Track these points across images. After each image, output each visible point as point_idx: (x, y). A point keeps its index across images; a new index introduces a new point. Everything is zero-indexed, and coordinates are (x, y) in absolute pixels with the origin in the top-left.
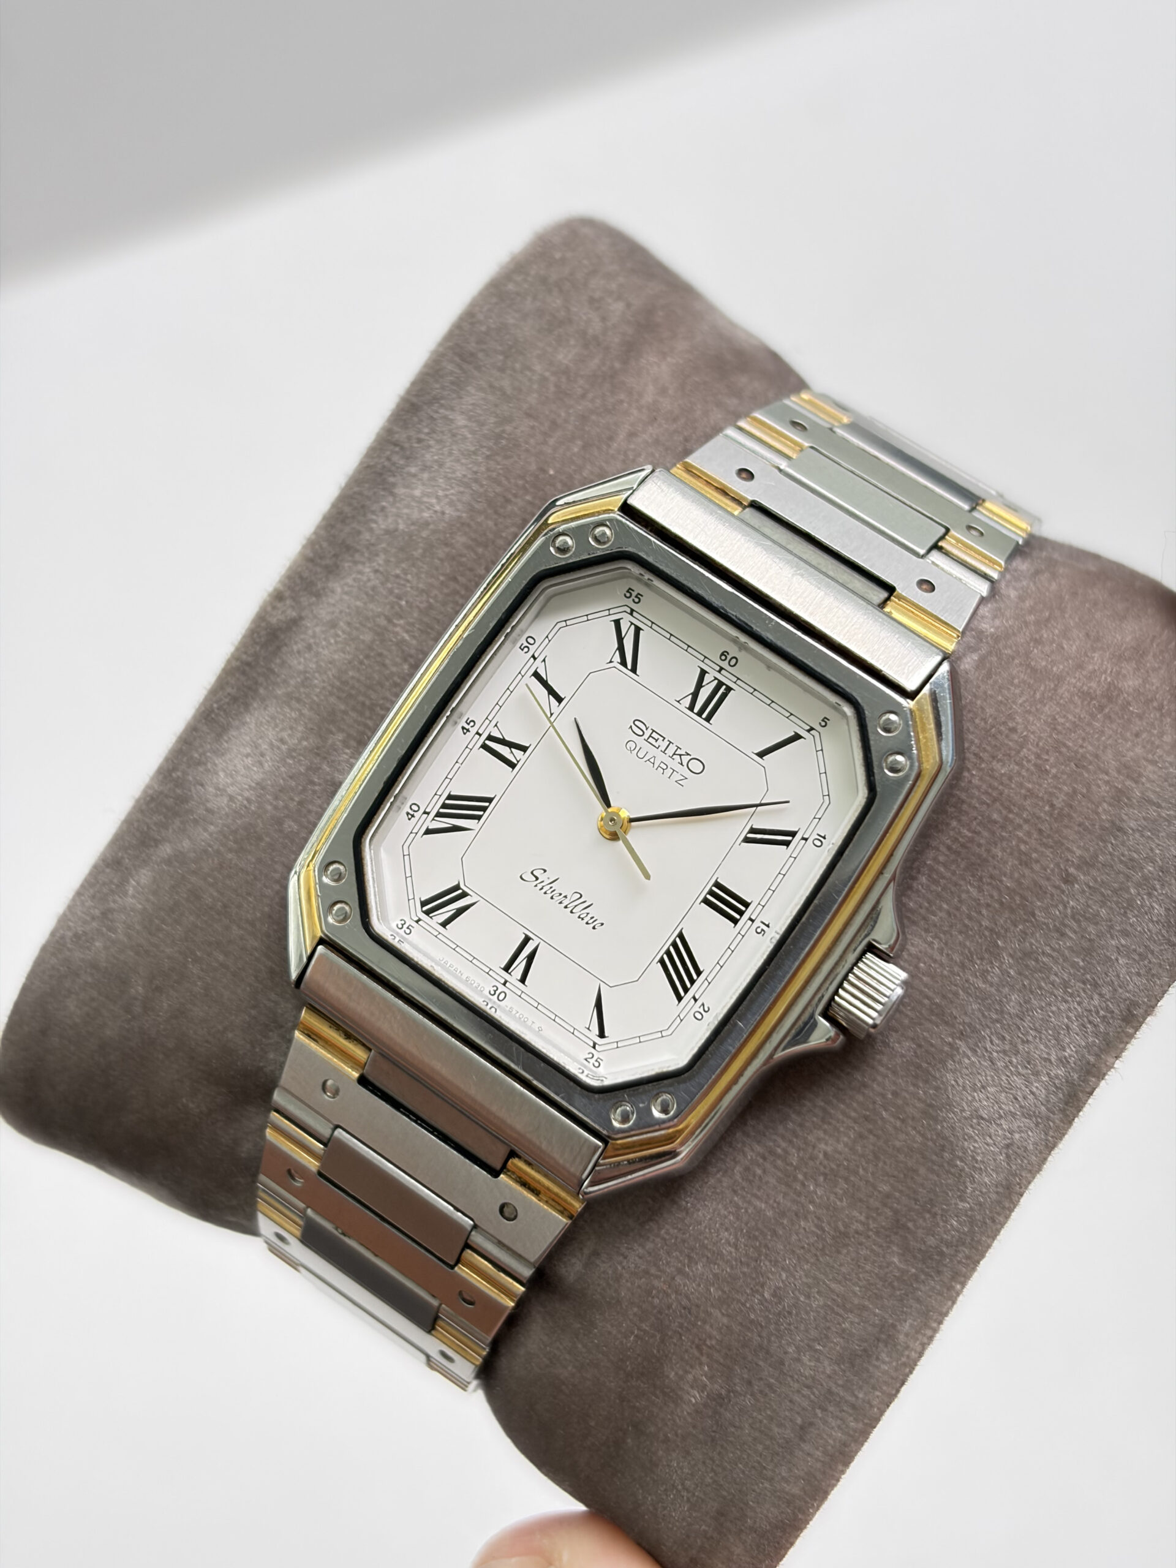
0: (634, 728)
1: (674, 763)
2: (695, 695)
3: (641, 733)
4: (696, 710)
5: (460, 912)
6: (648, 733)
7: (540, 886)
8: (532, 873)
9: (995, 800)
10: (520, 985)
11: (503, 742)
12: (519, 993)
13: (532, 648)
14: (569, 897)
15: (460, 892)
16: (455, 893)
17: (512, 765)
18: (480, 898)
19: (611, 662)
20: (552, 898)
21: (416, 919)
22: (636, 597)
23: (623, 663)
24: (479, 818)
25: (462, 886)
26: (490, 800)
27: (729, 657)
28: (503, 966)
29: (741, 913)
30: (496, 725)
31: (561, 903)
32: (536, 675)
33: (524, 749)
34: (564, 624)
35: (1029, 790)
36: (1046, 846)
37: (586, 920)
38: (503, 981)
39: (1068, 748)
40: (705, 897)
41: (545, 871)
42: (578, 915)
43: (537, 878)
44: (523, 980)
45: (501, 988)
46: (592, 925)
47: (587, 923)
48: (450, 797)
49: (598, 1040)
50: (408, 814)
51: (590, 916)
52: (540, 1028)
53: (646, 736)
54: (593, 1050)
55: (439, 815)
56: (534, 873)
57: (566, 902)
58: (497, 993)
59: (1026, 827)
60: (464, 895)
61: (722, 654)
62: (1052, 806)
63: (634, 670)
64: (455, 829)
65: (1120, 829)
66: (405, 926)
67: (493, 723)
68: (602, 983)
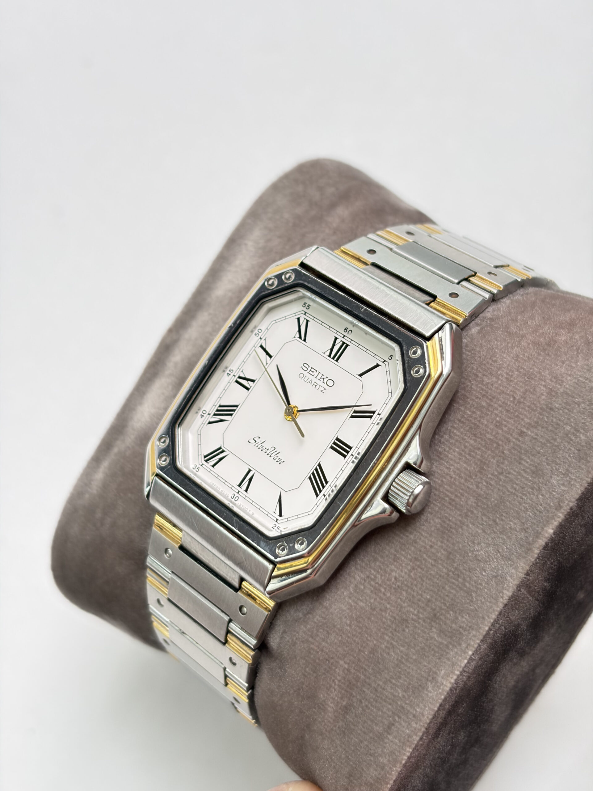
0: (304, 367)
1: (320, 383)
2: (332, 350)
3: (306, 369)
4: (332, 356)
5: (221, 459)
6: (309, 369)
7: (257, 445)
8: (254, 439)
9: (484, 396)
10: (245, 493)
11: (245, 379)
12: (244, 497)
13: (260, 334)
14: (269, 449)
15: (221, 450)
16: (220, 450)
17: (248, 389)
18: (229, 452)
19: (295, 337)
20: (262, 450)
21: (201, 464)
22: (308, 306)
23: (300, 337)
24: (231, 415)
25: (222, 447)
26: (237, 406)
27: (348, 330)
28: (238, 484)
29: (348, 452)
30: (242, 371)
31: (266, 452)
32: (261, 347)
33: (253, 381)
34: (275, 322)
35: (501, 390)
36: (510, 418)
37: (276, 460)
38: (237, 491)
39: (524, 369)
40: (332, 446)
41: (259, 438)
42: (273, 458)
43: (256, 441)
44: (246, 491)
45: (237, 495)
46: (279, 462)
47: (277, 461)
48: (220, 406)
49: (279, 518)
50: (201, 415)
51: (278, 458)
52: (253, 514)
53: (308, 371)
54: (276, 523)
55: (215, 415)
56: (255, 439)
57: (268, 452)
58: (235, 497)
59: (500, 409)
60: (223, 451)
61: (345, 329)
62: (514, 398)
63: (305, 340)
64: (221, 421)
65: (551, 409)
66: (196, 468)
67: (241, 370)
68: (282, 490)
